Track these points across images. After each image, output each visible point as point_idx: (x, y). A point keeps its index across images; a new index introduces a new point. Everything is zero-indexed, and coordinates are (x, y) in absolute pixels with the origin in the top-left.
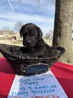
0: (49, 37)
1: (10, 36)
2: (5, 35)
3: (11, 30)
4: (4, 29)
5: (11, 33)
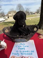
2: (12, 14)
4: (11, 10)
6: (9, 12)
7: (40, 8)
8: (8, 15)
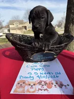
0: (61, 25)
1: (21, 26)
2: (15, 25)
3: (20, 19)
4: (14, 19)
5: (21, 22)
6: (10, 21)
7: (63, 18)
8: (9, 26)
